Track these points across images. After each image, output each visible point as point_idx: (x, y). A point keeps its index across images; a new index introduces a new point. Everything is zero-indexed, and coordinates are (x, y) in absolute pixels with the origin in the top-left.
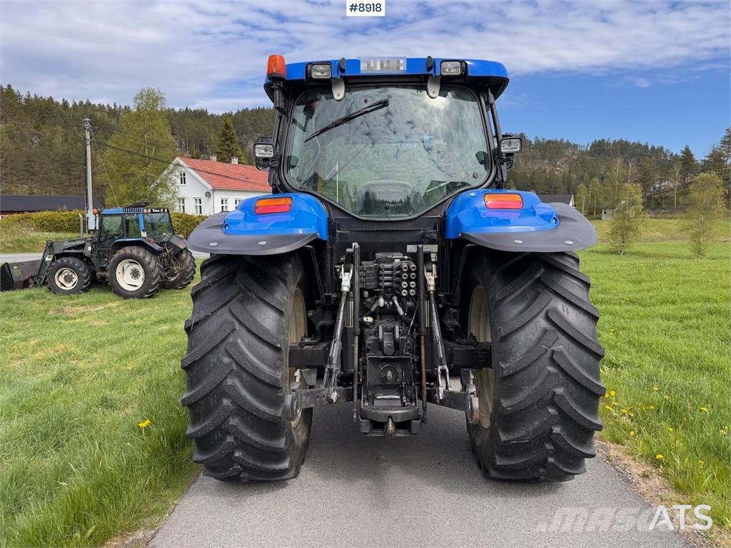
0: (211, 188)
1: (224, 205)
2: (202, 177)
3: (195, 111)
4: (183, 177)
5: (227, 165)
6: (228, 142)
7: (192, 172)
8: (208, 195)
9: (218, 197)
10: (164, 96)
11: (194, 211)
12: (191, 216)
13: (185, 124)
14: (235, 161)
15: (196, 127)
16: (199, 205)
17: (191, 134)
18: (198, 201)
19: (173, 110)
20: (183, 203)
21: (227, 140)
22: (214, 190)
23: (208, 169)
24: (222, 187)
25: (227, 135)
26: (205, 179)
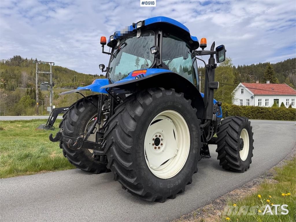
0: (253, 94)
1: (260, 102)
2: (250, 90)
3: (264, 64)
4: (242, 91)
5: (264, 85)
6: (270, 75)
7: (247, 89)
8: (252, 97)
9: (256, 99)
10: (231, 59)
11: (239, 104)
12: (237, 106)
13: (257, 70)
14: (268, 82)
15: (263, 70)
16: (248, 102)
17: (260, 74)
18: (248, 101)
19: (254, 64)
20: (242, 101)
21: (269, 74)
22: (255, 95)
23: (254, 87)
24: (259, 94)
25: (269, 72)
26: (251, 91)
